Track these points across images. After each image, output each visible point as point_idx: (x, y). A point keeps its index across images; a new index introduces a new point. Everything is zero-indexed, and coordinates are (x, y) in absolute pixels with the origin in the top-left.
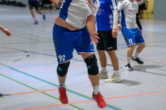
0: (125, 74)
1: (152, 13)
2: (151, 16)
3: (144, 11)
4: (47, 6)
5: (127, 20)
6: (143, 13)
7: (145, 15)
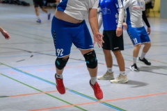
0: (131, 74)
1: (159, 12)
2: (158, 15)
3: (151, 10)
4: (51, 4)
5: (132, 18)
6: (149, 12)
7: (151, 14)
